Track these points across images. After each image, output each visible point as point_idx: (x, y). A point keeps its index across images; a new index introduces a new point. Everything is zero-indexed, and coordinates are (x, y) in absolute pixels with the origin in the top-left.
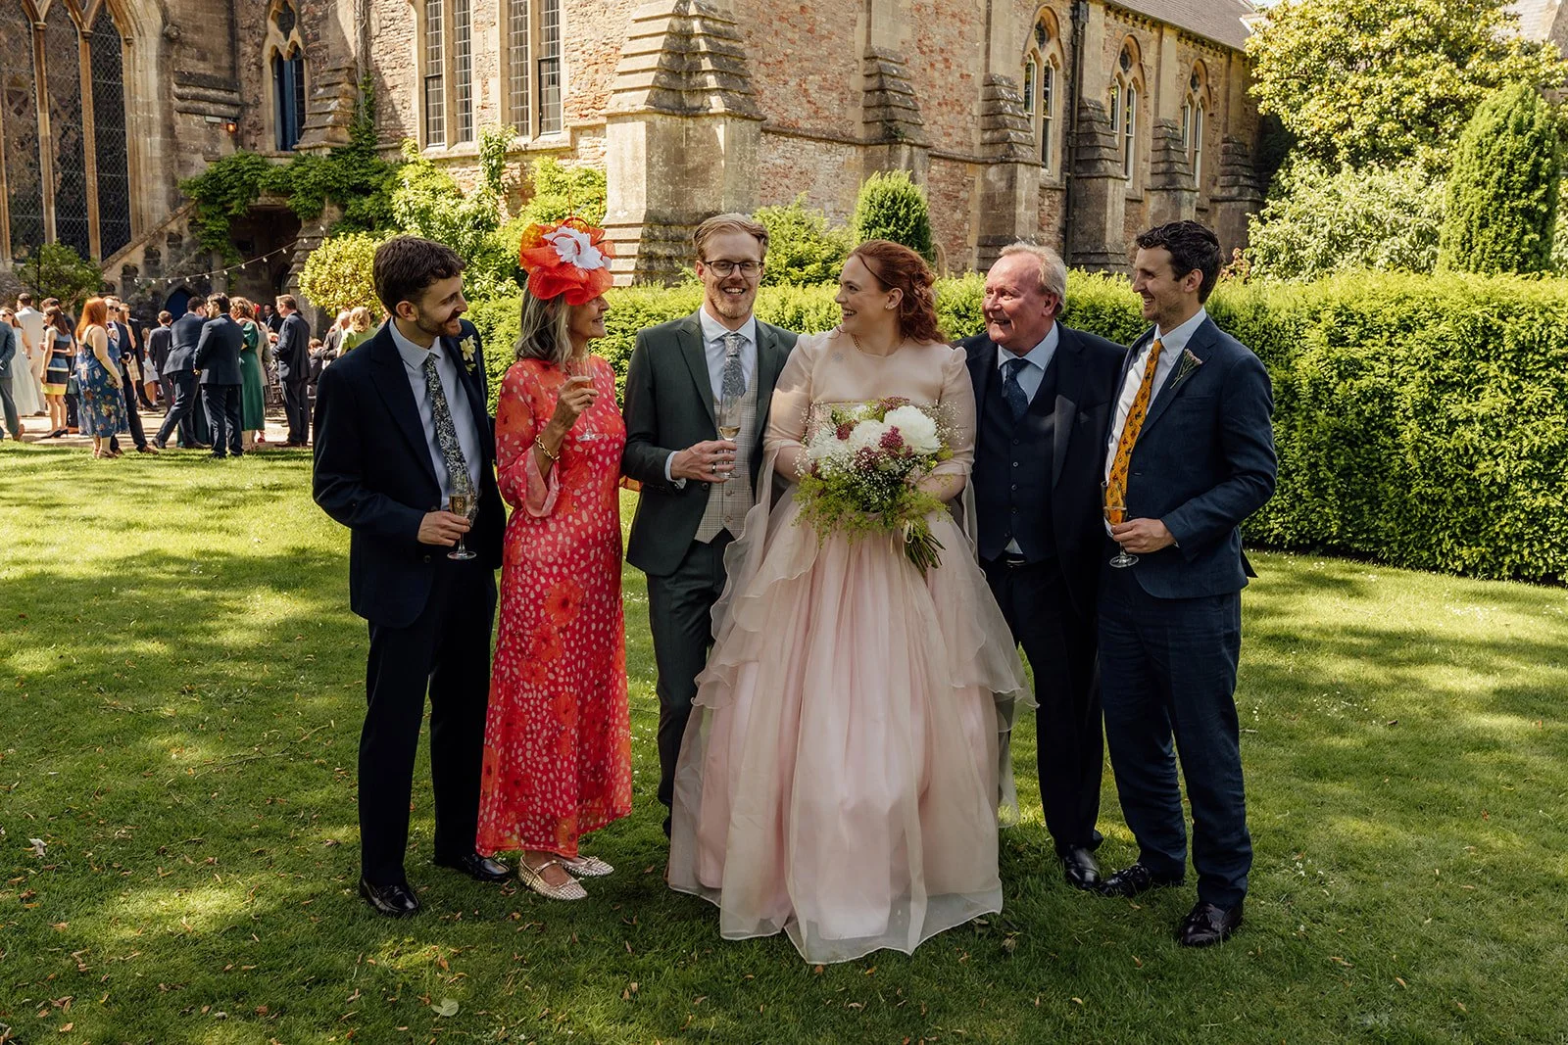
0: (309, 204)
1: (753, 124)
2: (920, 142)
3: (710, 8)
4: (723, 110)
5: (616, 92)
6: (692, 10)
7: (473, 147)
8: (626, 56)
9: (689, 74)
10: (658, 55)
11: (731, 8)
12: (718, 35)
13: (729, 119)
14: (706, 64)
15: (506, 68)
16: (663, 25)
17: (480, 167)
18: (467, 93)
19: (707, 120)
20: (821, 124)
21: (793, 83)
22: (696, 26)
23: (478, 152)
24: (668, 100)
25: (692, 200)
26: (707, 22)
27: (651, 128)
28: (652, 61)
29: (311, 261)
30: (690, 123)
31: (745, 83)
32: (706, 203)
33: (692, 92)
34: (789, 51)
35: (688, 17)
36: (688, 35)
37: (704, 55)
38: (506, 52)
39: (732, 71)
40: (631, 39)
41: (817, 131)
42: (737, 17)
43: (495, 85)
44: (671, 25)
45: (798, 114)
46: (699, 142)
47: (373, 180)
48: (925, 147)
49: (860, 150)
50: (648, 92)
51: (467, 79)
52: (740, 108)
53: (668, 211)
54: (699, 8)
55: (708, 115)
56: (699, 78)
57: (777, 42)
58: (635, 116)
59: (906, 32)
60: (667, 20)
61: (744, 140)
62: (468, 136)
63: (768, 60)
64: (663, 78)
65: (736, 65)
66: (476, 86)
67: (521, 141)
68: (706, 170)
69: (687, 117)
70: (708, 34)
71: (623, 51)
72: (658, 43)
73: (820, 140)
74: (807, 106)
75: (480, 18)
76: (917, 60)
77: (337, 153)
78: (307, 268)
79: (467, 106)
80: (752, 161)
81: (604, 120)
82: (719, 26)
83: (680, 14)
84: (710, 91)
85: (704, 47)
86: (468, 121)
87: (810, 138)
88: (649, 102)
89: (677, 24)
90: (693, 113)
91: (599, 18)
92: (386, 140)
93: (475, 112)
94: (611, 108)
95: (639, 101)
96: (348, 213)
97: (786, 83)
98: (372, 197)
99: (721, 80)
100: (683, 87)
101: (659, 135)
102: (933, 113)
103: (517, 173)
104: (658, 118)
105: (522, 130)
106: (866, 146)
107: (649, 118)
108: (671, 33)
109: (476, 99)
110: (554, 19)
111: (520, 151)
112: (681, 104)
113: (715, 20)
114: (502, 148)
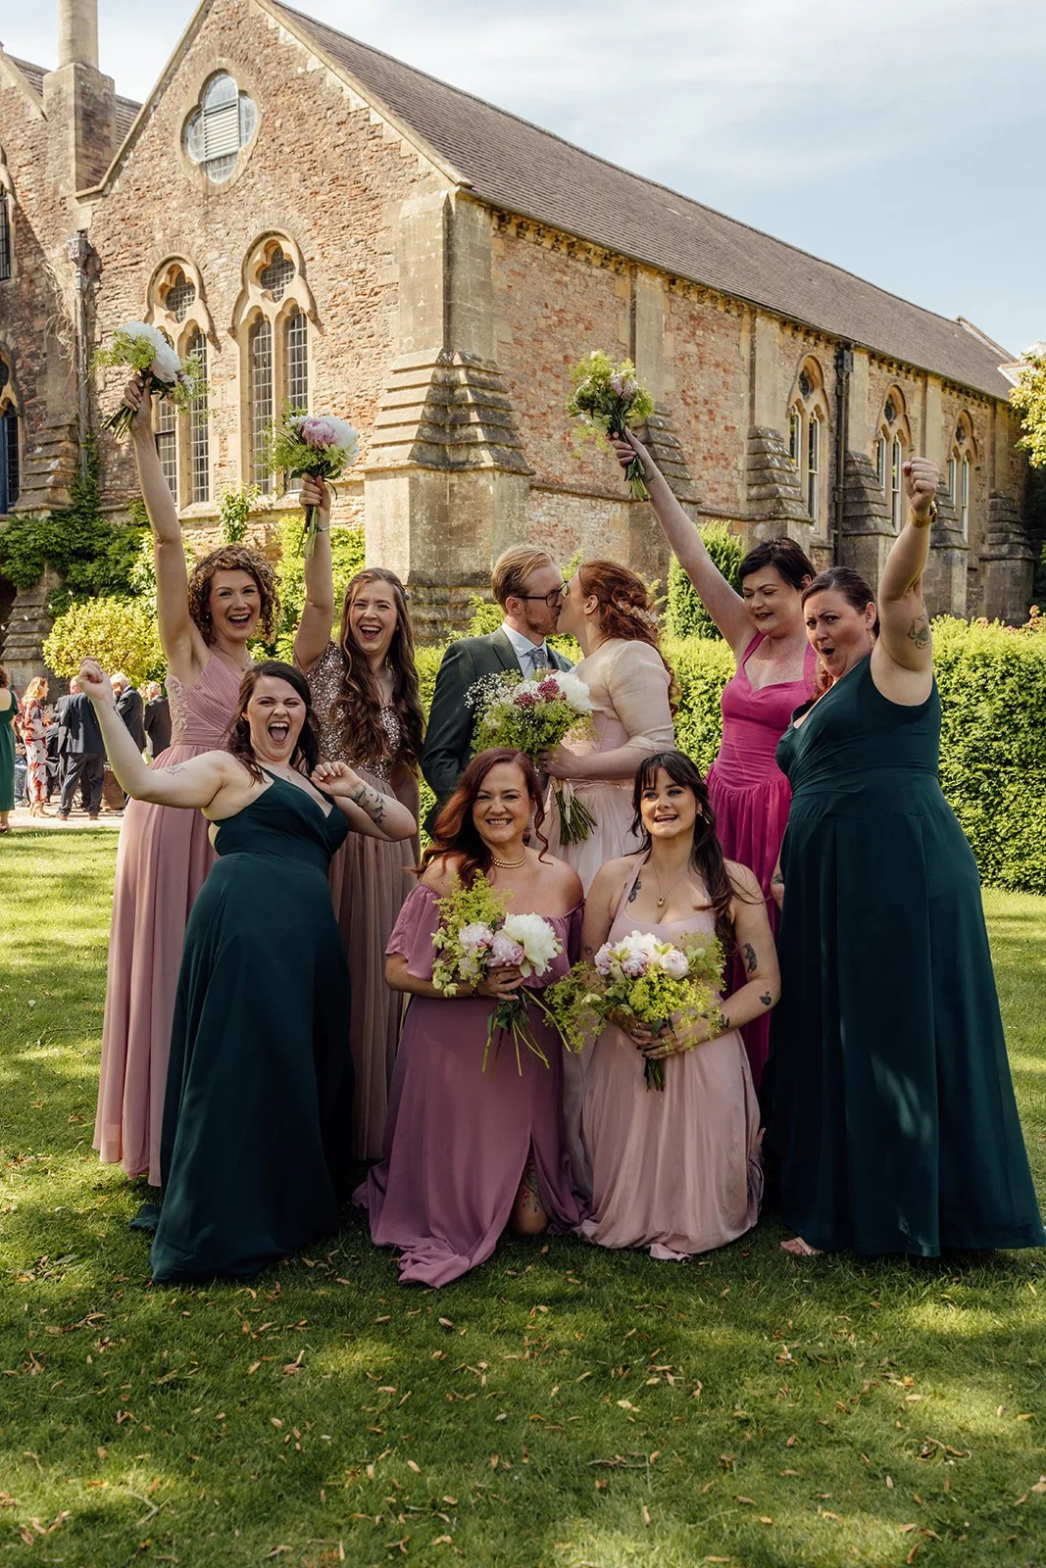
0: (28, 570)
1: (521, 479)
2: (689, 498)
3: (474, 358)
4: (491, 464)
5: (375, 446)
6: (457, 361)
7: (212, 506)
8: (384, 409)
9: (453, 427)
10: (422, 407)
11: (495, 358)
12: (484, 385)
13: (497, 474)
14: (474, 417)
15: (247, 424)
16: (426, 376)
17: (221, 528)
18: (203, 450)
19: (473, 476)
20: (586, 480)
21: (557, 436)
22: (461, 375)
23: (218, 512)
24: (432, 454)
25: (457, 560)
26: (472, 373)
27: (414, 484)
28: (416, 413)
29: (57, 627)
30: (454, 478)
31: (512, 436)
32: (473, 563)
33: (456, 446)
34: (553, 403)
35: (452, 367)
36: (452, 386)
37: (469, 406)
38: (248, 406)
39: (500, 426)
40: (390, 390)
41: (581, 486)
42: (503, 368)
43: (235, 442)
44: (434, 376)
45: (561, 468)
46: (465, 498)
47: (98, 545)
48: (694, 503)
49: (626, 506)
50: (411, 446)
51: (203, 435)
52: (508, 462)
53: (432, 571)
54: (463, 358)
55: (475, 470)
56: (464, 431)
57: (541, 393)
58: (398, 471)
59: (670, 383)
60: (431, 371)
61: (513, 496)
62: (203, 496)
63: (532, 412)
64: (427, 432)
65: (502, 417)
66: (213, 442)
67: (263, 501)
68: (472, 528)
69: (451, 472)
70: (473, 384)
71: (381, 404)
72: (421, 395)
73: (585, 496)
74: (571, 460)
75: (218, 371)
76: (681, 411)
77: (58, 516)
78: (52, 635)
79: (202, 464)
80: (521, 519)
81: (362, 476)
82: (483, 376)
83: (443, 364)
84: (476, 445)
85: (471, 399)
86: (203, 480)
87: (575, 494)
88: (412, 456)
89: (440, 374)
90: (457, 468)
91: (353, 370)
92: (111, 502)
93: (211, 471)
94: (370, 462)
95: (402, 455)
96: (69, 579)
97: (550, 436)
98: (97, 563)
99: (488, 433)
100: (446, 440)
101: (423, 492)
102: (698, 467)
103: (261, 535)
104: (421, 472)
105: (265, 489)
106: (631, 502)
107: (412, 473)
108: (435, 384)
109: (213, 456)
110: (301, 371)
111: (266, 511)
112: (445, 459)
113: (479, 370)
114: (244, 508)
